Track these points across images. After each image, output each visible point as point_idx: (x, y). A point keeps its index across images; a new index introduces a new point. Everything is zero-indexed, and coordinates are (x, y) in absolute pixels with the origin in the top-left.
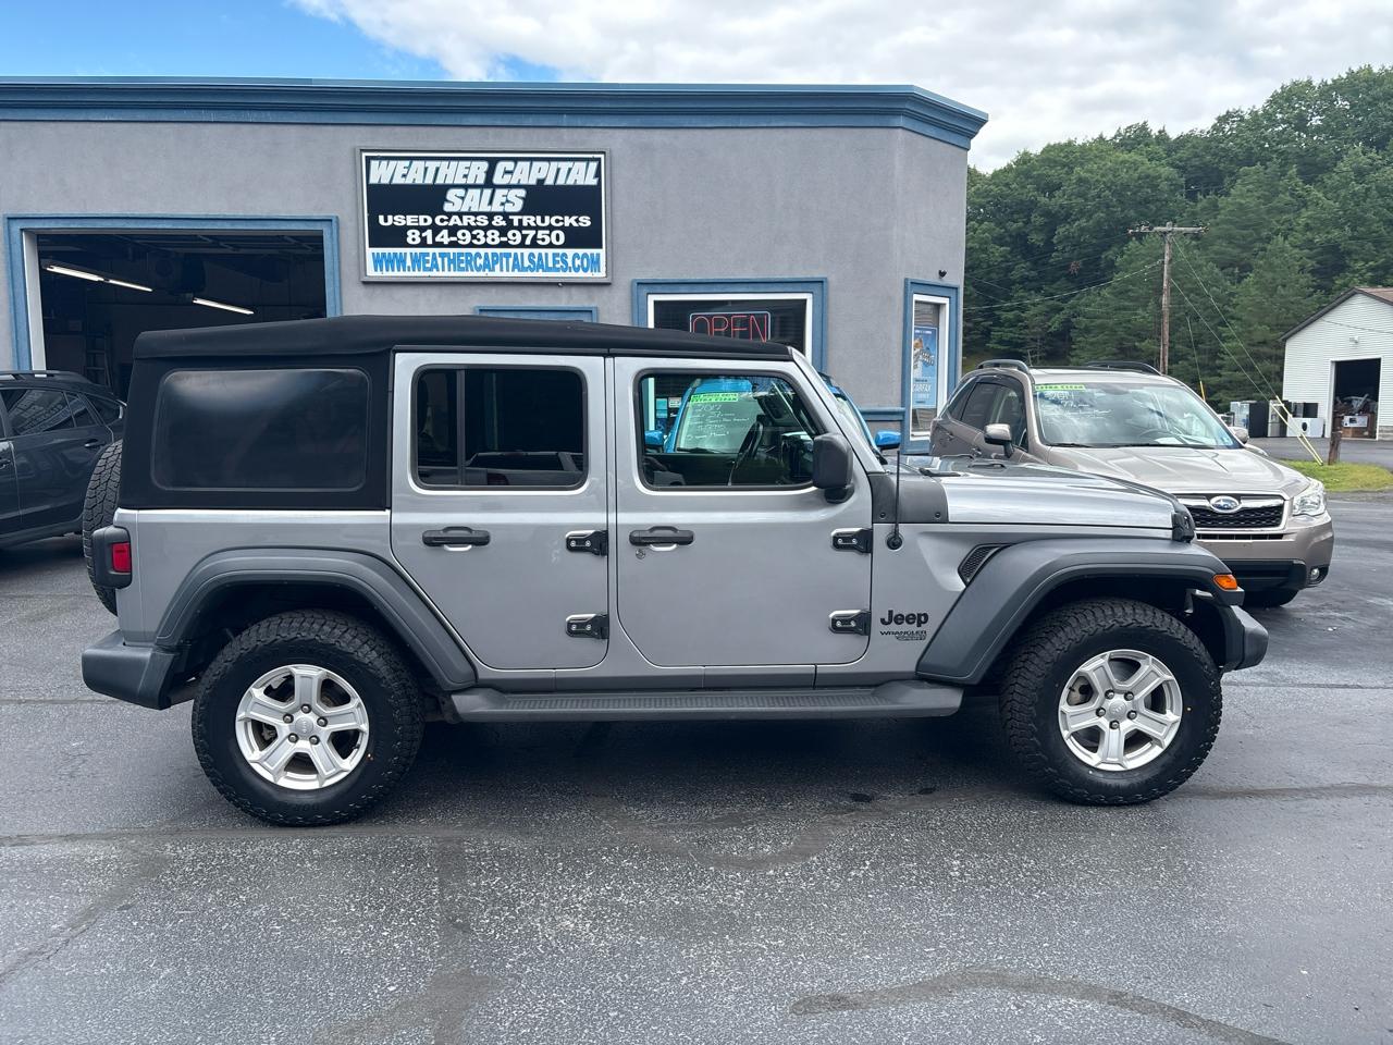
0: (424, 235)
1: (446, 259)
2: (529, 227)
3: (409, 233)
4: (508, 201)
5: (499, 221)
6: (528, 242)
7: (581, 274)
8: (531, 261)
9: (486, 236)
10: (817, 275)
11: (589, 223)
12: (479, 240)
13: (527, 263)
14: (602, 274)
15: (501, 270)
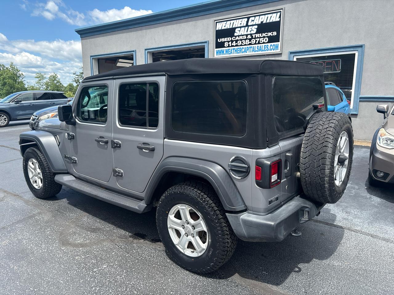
0: (229, 43)
1: (234, 50)
2: (258, 38)
3: (225, 43)
4: (252, 30)
5: (249, 37)
6: (257, 42)
7: (272, 51)
8: (258, 48)
9: (245, 42)
10: (360, 43)
11: (276, 34)
12: (243, 43)
13: (256, 49)
14: (279, 50)
15: (249, 52)
